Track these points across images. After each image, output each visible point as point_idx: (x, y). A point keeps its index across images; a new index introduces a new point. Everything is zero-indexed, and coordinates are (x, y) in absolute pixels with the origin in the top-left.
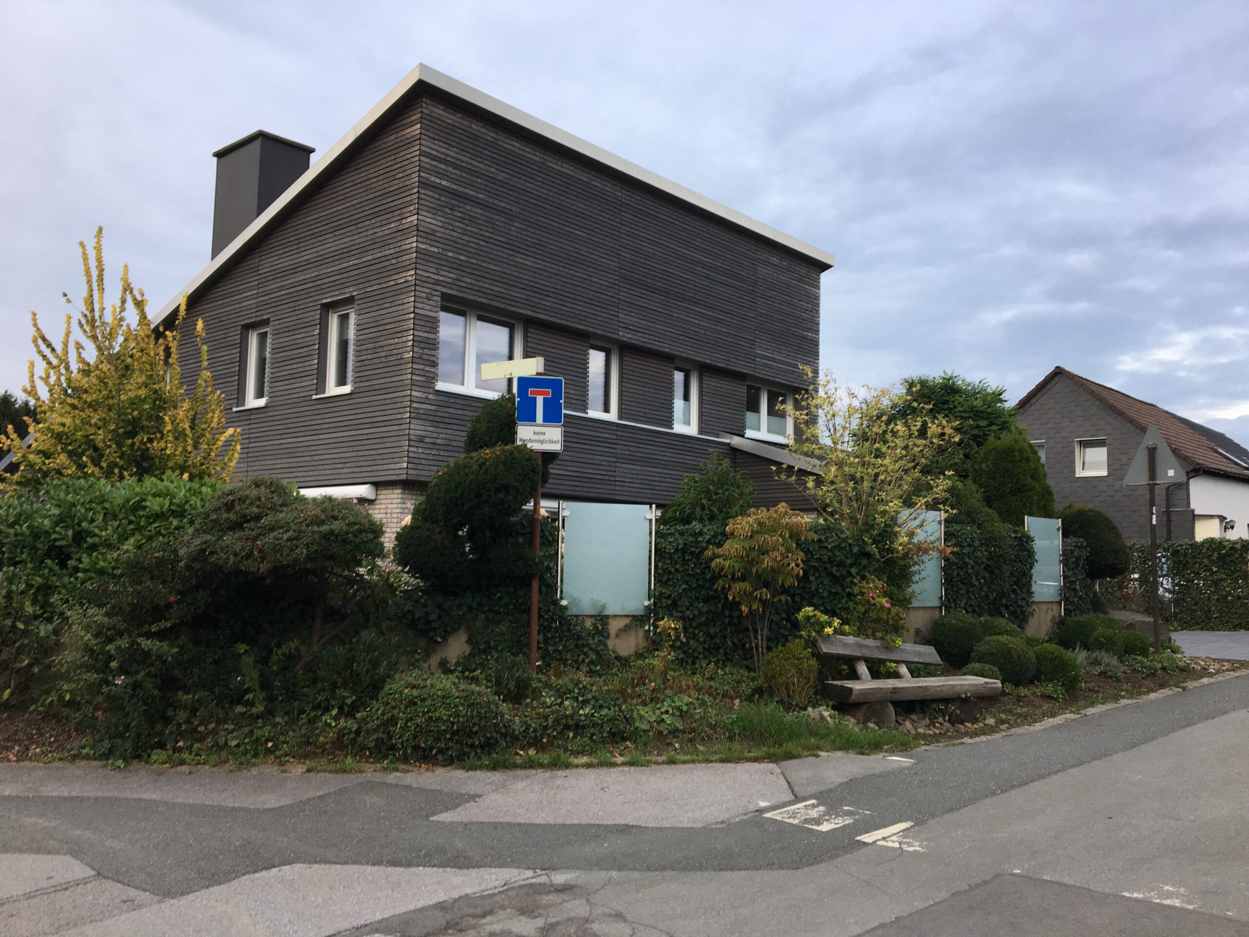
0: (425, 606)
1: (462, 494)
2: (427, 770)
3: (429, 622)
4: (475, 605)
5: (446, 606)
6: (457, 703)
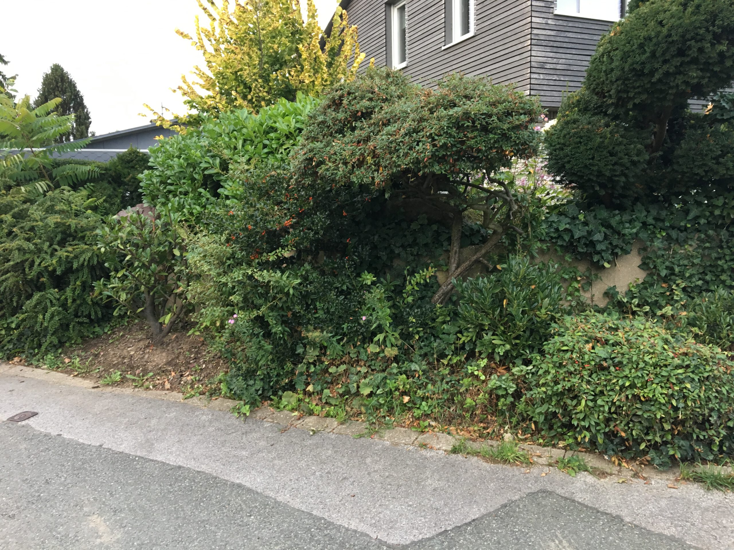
0: (586, 224)
1: (653, 54)
3: (592, 244)
4: (650, 220)
5: (614, 222)
6: (680, 377)
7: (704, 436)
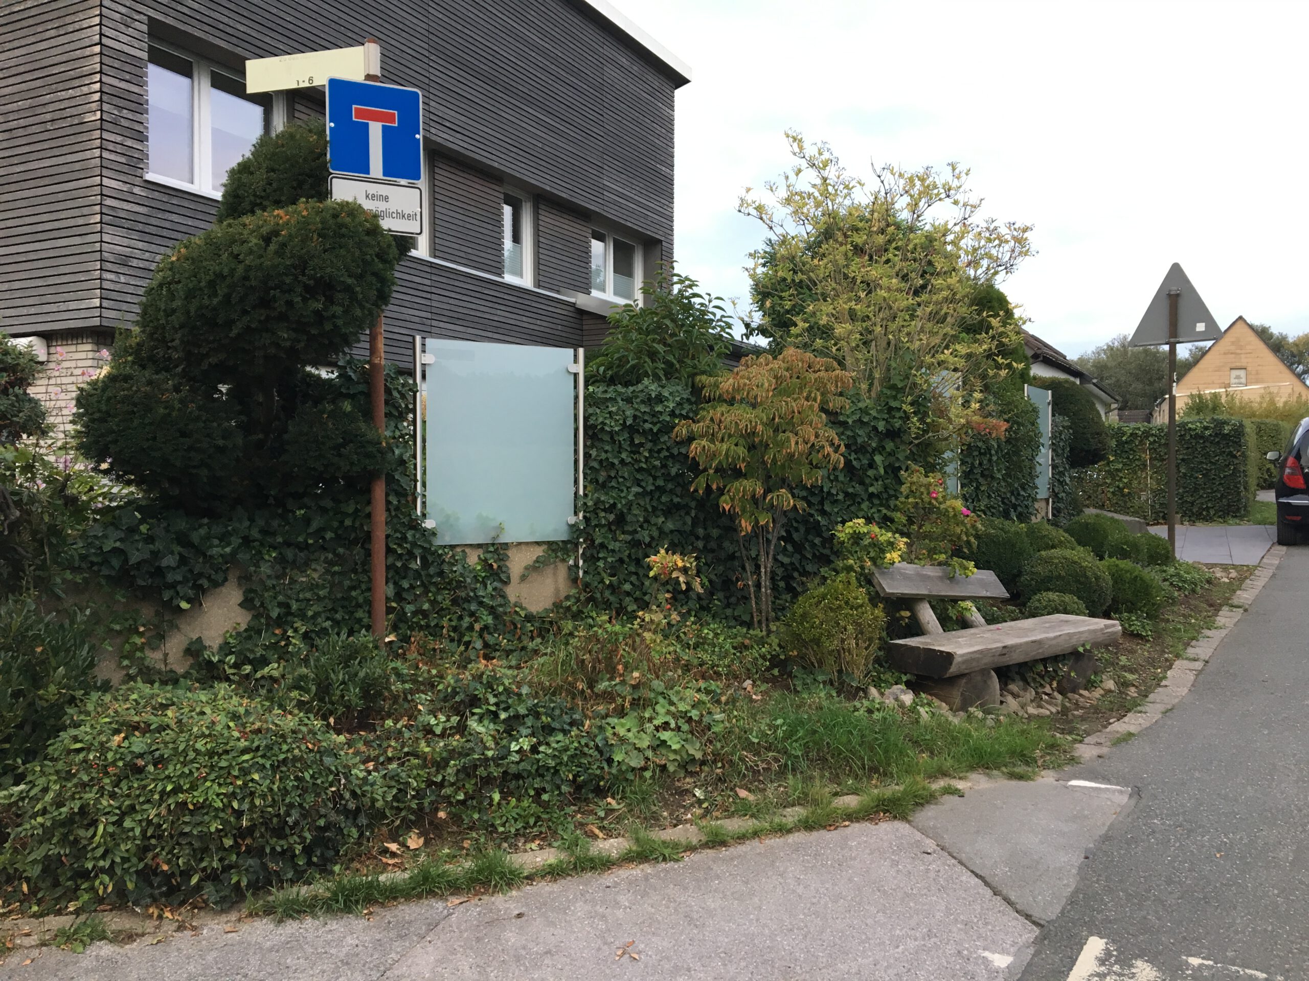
0: (150, 539)
1: (227, 298)
2: (181, 928)
3: (159, 572)
4: (255, 533)
5: (195, 537)
6: (245, 765)
7: (282, 846)
